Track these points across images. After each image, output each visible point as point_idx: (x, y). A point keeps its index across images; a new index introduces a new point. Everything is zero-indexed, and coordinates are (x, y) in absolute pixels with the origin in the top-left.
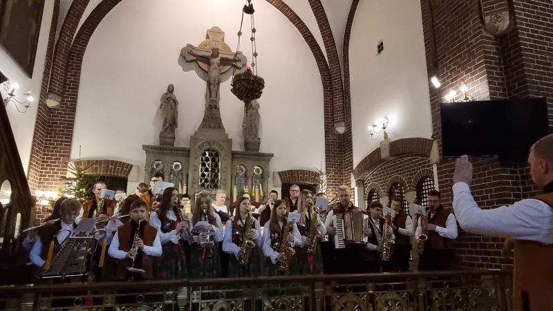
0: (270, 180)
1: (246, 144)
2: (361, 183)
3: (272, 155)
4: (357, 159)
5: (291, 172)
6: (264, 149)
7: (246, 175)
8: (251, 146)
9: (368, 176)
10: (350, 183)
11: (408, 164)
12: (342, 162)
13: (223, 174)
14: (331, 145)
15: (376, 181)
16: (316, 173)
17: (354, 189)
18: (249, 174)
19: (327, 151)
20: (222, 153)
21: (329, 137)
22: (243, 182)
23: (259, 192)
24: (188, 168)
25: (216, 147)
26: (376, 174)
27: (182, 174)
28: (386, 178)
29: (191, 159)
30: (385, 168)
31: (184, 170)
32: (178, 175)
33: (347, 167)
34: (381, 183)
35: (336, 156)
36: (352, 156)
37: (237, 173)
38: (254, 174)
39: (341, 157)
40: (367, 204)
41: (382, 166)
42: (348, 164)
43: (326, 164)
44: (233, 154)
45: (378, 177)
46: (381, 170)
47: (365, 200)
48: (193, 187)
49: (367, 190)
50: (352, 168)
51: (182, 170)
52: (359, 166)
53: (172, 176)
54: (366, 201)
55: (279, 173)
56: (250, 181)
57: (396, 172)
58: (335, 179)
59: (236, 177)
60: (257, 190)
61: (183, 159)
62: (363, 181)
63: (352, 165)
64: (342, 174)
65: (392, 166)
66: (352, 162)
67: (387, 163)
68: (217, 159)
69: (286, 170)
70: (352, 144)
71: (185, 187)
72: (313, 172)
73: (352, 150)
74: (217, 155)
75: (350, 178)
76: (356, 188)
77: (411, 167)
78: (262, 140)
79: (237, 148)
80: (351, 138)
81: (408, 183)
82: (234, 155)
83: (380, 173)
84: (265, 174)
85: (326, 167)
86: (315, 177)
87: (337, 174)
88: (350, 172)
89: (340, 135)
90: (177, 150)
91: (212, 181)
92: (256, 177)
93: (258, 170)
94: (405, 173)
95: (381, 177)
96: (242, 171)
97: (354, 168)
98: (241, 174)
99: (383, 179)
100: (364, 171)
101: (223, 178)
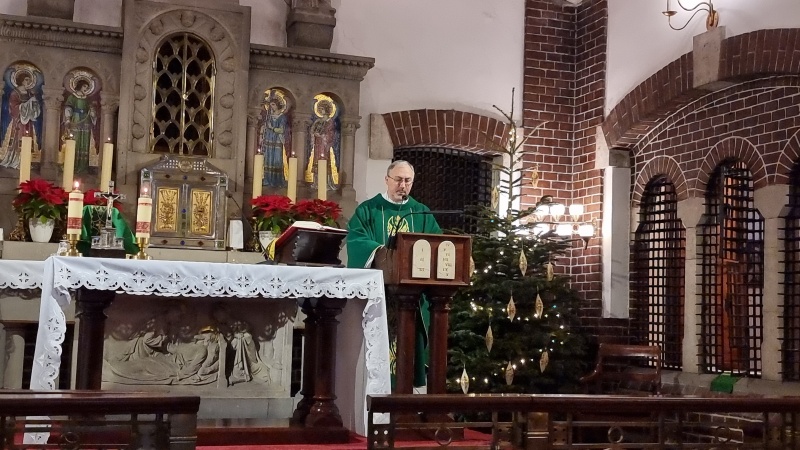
0: (361, 135)
1: (292, 25)
2: (623, 156)
3: (369, 63)
4: (618, 85)
5: (422, 116)
6: (344, 43)
7: (289, 120)
8: (304, 32)
9: (647, 135)
10: (593, 157)
11: (773, 106)
12: (570, 93)
13: (224, 114)
14: (543, 39)
15: (669, 152)
16: (493, 121)
17: (602, 172)
18: (300, 117)
19: (530, 56)
20: (220, 51)
21: (537, 14)
22: (281, 139)
23: (329, 172)
24: (118, 92)
25: (201, 31)
26: (673, 133)
27: (98, 108)
28: (704, 144)
29: (127, 63)
30: (702, 115)
31: (104, 97)
32: (87, 110)
33: (585, 108)
34: (687, 157)
35: (556, 75)
36: (602, 76)
37: (263, 113)
38: (314, 117)
39: (571, 76)
40: (637, 218)
41: (692, 108)
42: (588, 98)
43: (525, 97)
44: (252, 54)
45: (676, 141)
46: (689, 119)
47: (633, 205)
48: (132, 149)
49: (642, 179)
50: (601, 112)
51: (97, 96)
52: (623, 105)
53: (67, 113)
54: (638, 209)
55: (387, 117)
56: (301, 136)
57: (734, 127)
58: (549, 142)
59: (260, 124)
60: (322, 164)
61: (99, 63)
62: (631, 151)
63: (602, 102)
64: (570, 127)
65: (723, 109)
66: (602, 93)
67: (710, 99)
68: (205, 66)
69: (408, 108)
70: (604, 40)
71: (108, 149)
72: (484, 118)
73: (603, 57)
74: (205, 54)
75: (593, 140)
76: (609, 171)
77: (780, 114)
78: (340, 16)
79: (264, 36)
80: (604, 22)
81: (768, 159)
82: (257, 57)
83: (684, 130)
84: (345, 119)
85: (525, 105)
86: (491, 132)
87: (555, 126)
88: (593, 123)
89: (571, 10)
90: (84, 33)
91: (191, 133)
92: (321, 127)
93: (325, 107)
94: (759, 130)
95: (686, 139)
96: (280, 107)
97: (607, 113)
98: (276, 115)
99: (692, 147)
100: (637, 122)
101: (223, 126)
